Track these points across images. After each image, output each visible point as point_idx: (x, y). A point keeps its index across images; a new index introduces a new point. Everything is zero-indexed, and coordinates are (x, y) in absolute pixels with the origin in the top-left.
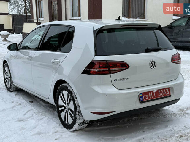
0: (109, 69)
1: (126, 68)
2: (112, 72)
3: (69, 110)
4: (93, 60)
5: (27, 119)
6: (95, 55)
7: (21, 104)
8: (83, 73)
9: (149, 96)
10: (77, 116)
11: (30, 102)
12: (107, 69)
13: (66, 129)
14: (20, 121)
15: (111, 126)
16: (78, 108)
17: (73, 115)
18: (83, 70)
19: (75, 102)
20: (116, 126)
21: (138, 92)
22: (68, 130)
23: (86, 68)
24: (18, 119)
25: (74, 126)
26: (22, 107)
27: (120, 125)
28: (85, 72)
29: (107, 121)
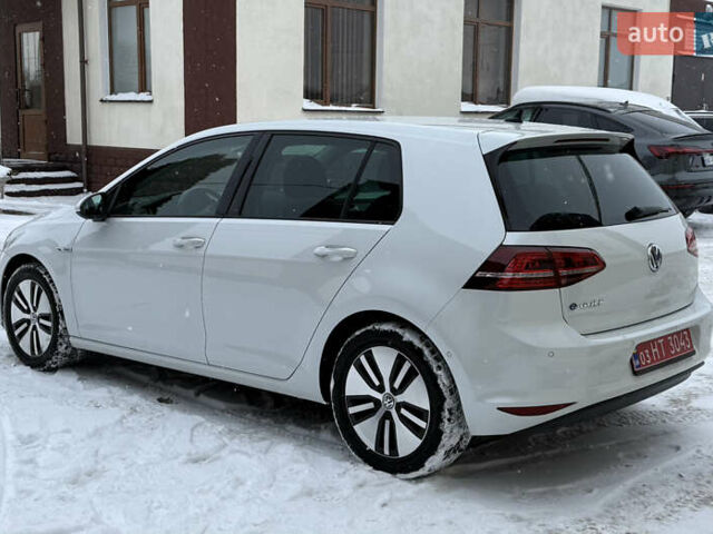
0: (556, 272)
1: (598, 267)
2: (563, 282)
3: (398, 411)
4: (501, 245)
5: (217, 455)
6: (507, 230)
7: (138, 409)
8: (467, 286)
9: (651, 354)
10: (446, 426)
11: (160, 400)
12: (549, 274)
13: (389, 475)
14: (196, 461)
15: (509, 457)
16: (448, 400)
17: (423, 424)
18: (469, 277)
19: (439, 381)
20: (529, 456)
21: (632, 341)
22: (398, 475)
23: (479, 270)
24: (189, 454)
25: (431, 458)
26: (151, 419)
27: (539, 453)
28: (474, 283)
29: (491, 443)
